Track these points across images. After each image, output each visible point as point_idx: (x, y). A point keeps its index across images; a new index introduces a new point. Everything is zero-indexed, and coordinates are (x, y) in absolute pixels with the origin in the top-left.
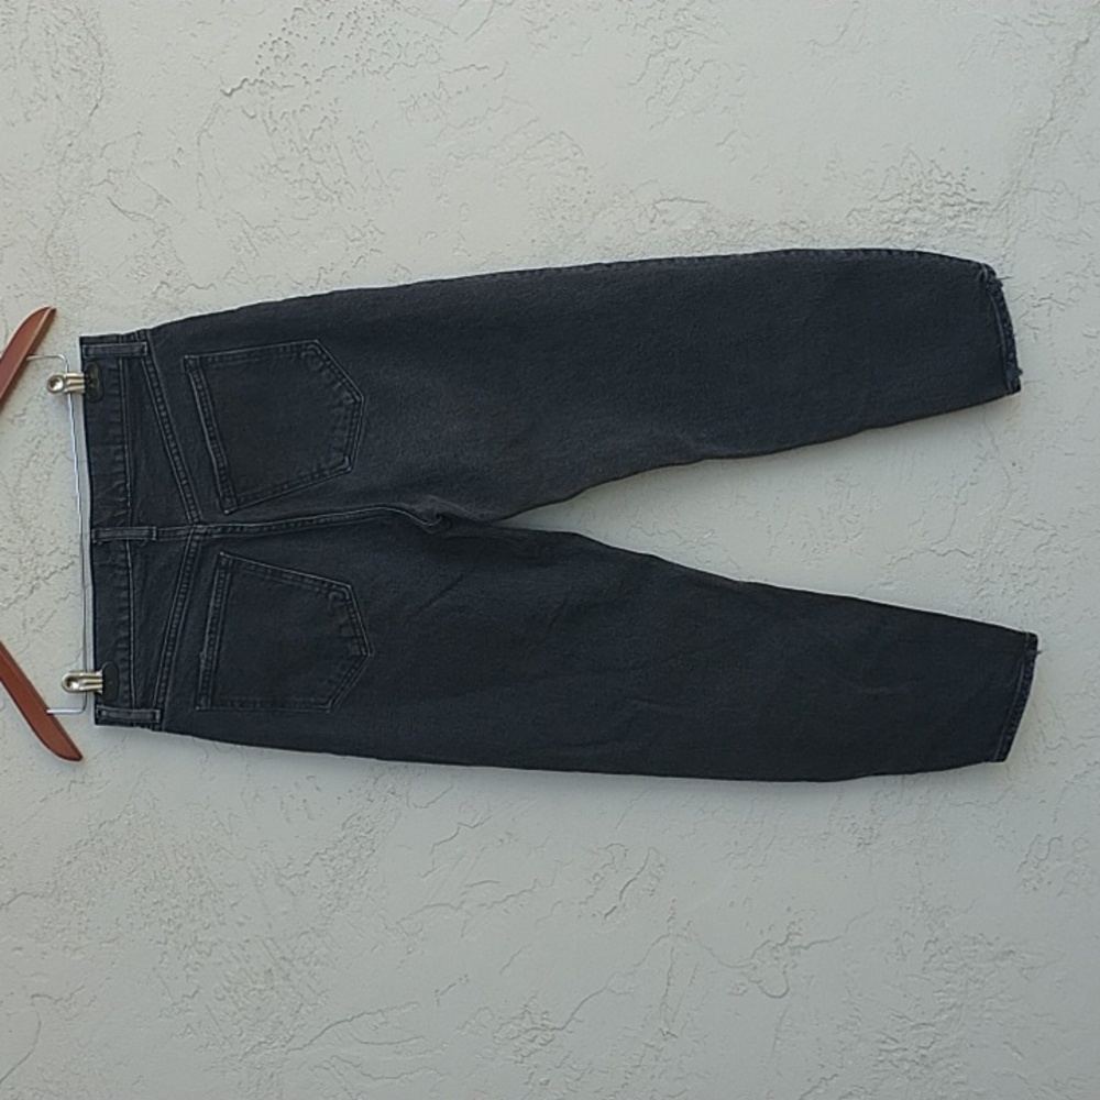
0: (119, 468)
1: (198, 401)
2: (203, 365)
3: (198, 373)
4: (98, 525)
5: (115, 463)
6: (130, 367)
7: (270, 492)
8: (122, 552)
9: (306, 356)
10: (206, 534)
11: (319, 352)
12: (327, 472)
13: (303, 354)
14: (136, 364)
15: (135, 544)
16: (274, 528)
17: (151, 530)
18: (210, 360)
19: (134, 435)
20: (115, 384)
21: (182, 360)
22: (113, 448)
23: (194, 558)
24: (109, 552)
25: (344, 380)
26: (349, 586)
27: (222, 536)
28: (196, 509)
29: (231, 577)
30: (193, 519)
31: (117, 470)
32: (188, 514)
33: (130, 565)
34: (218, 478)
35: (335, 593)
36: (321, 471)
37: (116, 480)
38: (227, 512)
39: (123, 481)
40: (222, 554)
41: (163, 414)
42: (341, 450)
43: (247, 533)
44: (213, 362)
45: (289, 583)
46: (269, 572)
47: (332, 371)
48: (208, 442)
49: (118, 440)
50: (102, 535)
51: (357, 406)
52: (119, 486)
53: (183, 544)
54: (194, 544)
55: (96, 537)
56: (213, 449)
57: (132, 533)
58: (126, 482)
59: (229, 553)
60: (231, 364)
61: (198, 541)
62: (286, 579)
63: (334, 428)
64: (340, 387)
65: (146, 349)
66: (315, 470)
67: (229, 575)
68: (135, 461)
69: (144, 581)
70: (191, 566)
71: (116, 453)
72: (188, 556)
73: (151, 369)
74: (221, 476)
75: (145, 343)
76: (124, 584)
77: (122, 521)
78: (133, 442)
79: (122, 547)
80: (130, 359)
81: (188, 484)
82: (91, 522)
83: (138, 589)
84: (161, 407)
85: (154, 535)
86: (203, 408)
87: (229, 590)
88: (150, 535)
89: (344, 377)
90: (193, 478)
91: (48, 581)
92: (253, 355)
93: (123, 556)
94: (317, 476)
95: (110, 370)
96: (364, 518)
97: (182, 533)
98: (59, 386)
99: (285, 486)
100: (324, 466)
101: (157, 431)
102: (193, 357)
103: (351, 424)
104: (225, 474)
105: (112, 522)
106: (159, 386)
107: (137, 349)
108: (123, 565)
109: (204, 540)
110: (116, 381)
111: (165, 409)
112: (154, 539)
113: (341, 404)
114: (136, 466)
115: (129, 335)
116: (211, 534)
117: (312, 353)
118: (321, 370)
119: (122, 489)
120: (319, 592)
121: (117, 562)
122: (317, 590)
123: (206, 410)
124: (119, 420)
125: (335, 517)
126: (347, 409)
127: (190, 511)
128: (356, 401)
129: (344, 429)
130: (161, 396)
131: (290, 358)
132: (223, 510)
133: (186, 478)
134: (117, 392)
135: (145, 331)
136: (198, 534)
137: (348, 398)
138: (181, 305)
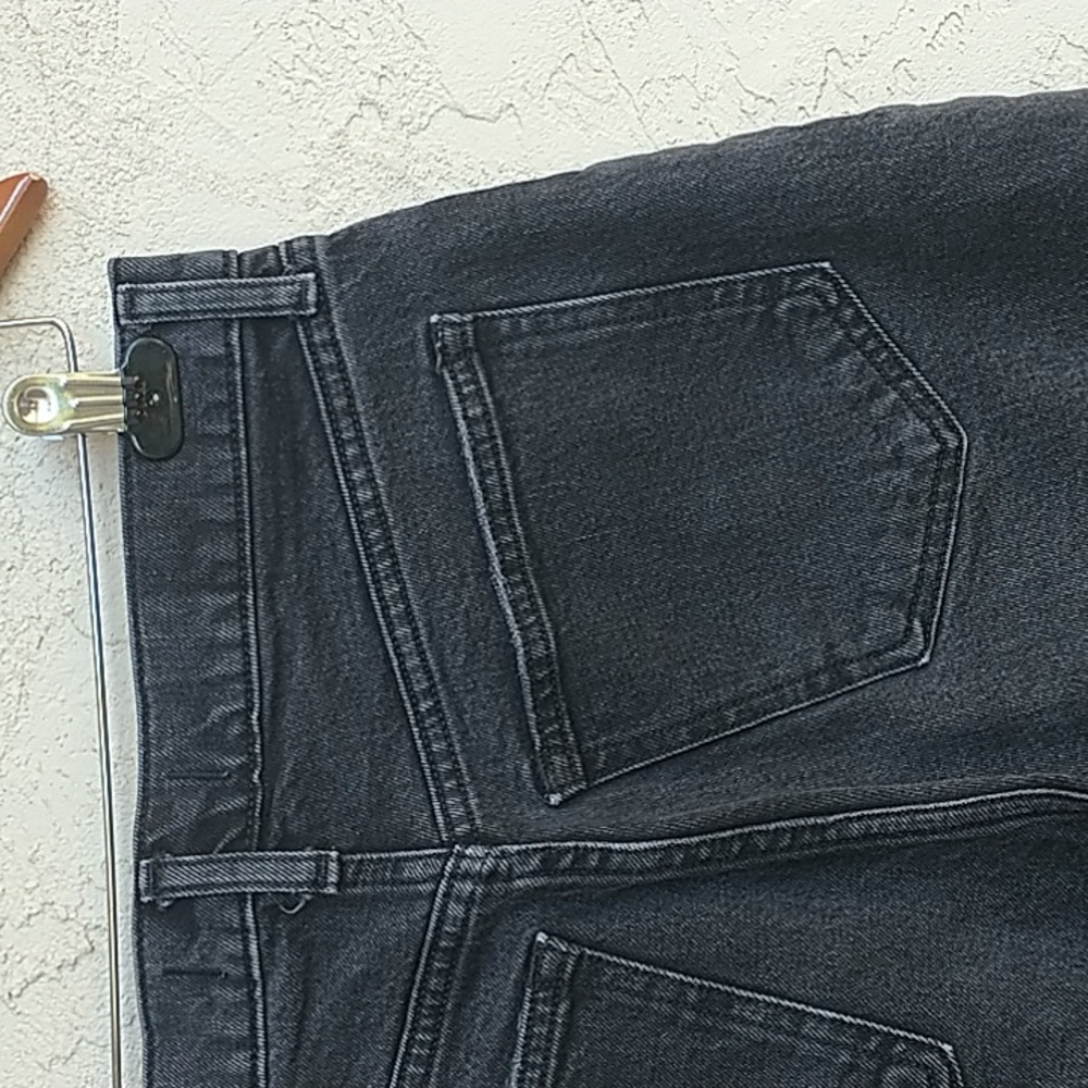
0: (228, 664)
1: (468, 453)
2: (483, 345)
3: (470, 367)
4: (161, 846)
5: (213, 648)
6: (264, 349)
7: (684, 730)
8: (230, 931)
9: (792, 310)
10: (493, 874)
11: (833, 300)
12: (854, 668)
13: (784, 305)
14: (281, 343)
15: (272, 908)
16: (704, 852)
17: (321, 864)
18: (505, 325)
19: (276, 558)
20: (219, 405)
21: (420, 327)
22: (210, 601)
23: (453, 953)
24: (192, 932)
25: (907, 383)
26: (947, 1048)
27: (542, 881)
28: (460, 789)
29: (570, 1012)
30: (450, 826)
31: (220, 669)
32: (436, 805)
33: (256, 973)
34: (527, 690)
35: (904, 1071)
36: (836, 666)
37: (219, 703)
38: (555, 799)
39: (240, 705)
40: (541, 937)
41: (364, 495)
42: (897, 599)
43: (620, 871)
44: (516, 334)
45: (756, 1034)
46: (692, 996)
47: (869, 355)
48: (500, 581)
49: (228, 577)
50: (173, 877)
51: (948, 463)
52: (227, 719)
53: (421, 908)
54: (456, 910)
55: (154, 886)
56: (514, 603)
57: (266, 872)
58: (251, 710)
59: (562, 938)
60: (566, 339)
61: (470, 901)
62: (743, 1021)
63: (877, 533)
64: (894, 405)
65: (311, 297)
66: (818, 660)
67: (563, 1008)
68: (277, 643)
69: (302, 1019)
70: (447, 974)
71: (221, 615)
72: (434, 946)
73: (327, 358)
74: (536, 685)
75: (311, 276)
76: (237, 1029)
77: (232, 833)
78: (272, 578)
79: (232, 915)
80: (263, 325)
81: (436, 709)
82: (140, 834)
83: (281, 1045)
84: (357, 475)
85: (333, 878)
86: (482, 474)
87: (562, 1058)
88: (318, 881)
89: (907, 374)
90: (451, 693)
91: (20, 1004)
92: (634, 309)
93: (233, 946)
94: (824, 679)
95: (203, 360)
96: (991, 822)
97: (418, 870)
98: (48, 412)
99: (731, 715)
100: (845, 649)
101: (345, 546)
102: (454, 318)
103: (931, 517)
104: (550, 678)
105: (203, 837)
106: (350, 410)
107: (282, 296)
108: (236, 971)
109: (486, 895)
110: (223, 396)
111: (370, 480)
112: (332, 890)
113: (897, 460)
114: (280, 659)
115: (260, 256)
116: (509, 878)
117: (808, 300)
118: (838, 352)
119: (236, 729)
120: (852, 1067)
121: (217, 963)
122: (845, 1057)
123: (491, 480)
124: (228, 515)
125: (896, 817)
126: (917, 475)
127: (441, 796)
128: (942, 453)
129: (909, 534)
130: (359, 438)
131: (745, 317)
132: (543, 791)
133: (431, 692)
134: (226, 429)
135: (311, 239)
136: (466, 876)
137: (919, 440)
138: (421, 168)
